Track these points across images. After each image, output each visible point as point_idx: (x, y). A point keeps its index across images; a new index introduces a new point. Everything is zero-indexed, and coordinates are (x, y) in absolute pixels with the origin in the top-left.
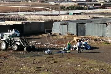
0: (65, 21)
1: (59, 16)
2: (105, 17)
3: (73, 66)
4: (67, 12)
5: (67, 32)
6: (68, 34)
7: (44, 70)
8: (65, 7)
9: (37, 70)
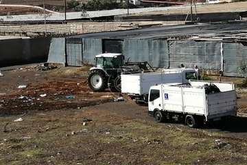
0: (77, 34)
1: (65, 25)
2: (164, 23)
3: (94, 136)
4: (82, 15)
5: (81, 60)
6: (85, 65)
7: (30, 146)
8: (78, 4)
9: (13, 147)
